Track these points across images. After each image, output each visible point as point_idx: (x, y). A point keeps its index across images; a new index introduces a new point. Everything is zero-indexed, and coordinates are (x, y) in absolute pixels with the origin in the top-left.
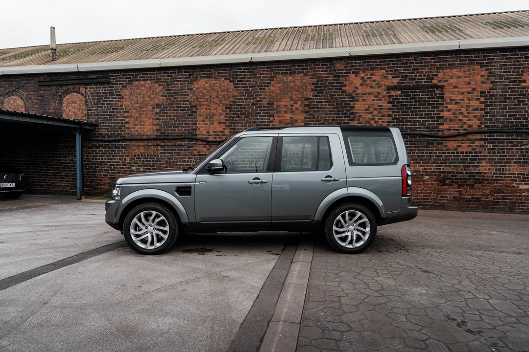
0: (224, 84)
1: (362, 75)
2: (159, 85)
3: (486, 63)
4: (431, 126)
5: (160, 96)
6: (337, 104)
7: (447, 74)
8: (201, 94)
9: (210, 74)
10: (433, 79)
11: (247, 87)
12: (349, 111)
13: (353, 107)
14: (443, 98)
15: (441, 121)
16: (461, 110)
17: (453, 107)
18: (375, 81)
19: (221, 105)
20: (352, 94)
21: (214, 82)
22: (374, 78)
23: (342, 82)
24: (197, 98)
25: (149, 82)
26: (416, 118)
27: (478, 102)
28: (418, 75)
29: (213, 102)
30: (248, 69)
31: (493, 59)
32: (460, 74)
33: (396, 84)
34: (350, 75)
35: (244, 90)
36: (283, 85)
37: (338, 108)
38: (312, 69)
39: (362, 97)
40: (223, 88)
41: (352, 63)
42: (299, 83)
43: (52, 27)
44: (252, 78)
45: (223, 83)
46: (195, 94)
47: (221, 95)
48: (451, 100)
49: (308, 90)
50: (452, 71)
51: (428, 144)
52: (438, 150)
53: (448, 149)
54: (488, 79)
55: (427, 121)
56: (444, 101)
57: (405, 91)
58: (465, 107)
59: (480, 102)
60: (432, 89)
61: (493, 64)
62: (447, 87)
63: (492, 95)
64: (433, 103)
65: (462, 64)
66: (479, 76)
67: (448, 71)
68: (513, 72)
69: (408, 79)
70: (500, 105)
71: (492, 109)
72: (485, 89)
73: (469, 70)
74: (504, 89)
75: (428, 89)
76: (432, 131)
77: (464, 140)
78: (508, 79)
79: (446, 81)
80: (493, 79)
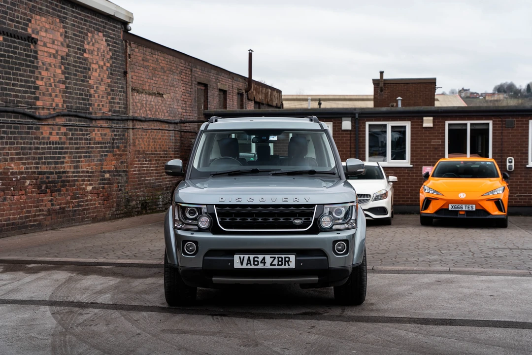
3: (62, 17)
4: (30, 101)
7: (38, 22)
14: (36, 58)
15: (37, 94)
16: (50, 79)
17: (44, 73)
26: (17, 85)
27: (59, 71)
28: (16, 14)
31: (66, 14)
32: (48, 26)
48: (43, 64)
50: (41, 18)
51: (29, 128)
52: (36, 138)
53: (43, 138)
54: (65, 41)
55: (26, 92)
56: (38, 63)
57: (7, 37)
58: (52, 76)
59: (62, 71)
60: (29, 42)
61: (67, 21)
62: (39, 42)
63: (68, 64)
64: (29, 64)
65: (48, 12)
66: (59, 34)
67: (38, 17)
68: (79, 36)
69: (7, 19)
70: (74, 78)
71: (69, 83)
72: (64, 54)
73: (53, 22)
74: (74, 57)
75: (25, 41)
76: (31, 108)
77: (53, 125)
78: (76, 44)
79: (37, 33)
80: (68, 42)
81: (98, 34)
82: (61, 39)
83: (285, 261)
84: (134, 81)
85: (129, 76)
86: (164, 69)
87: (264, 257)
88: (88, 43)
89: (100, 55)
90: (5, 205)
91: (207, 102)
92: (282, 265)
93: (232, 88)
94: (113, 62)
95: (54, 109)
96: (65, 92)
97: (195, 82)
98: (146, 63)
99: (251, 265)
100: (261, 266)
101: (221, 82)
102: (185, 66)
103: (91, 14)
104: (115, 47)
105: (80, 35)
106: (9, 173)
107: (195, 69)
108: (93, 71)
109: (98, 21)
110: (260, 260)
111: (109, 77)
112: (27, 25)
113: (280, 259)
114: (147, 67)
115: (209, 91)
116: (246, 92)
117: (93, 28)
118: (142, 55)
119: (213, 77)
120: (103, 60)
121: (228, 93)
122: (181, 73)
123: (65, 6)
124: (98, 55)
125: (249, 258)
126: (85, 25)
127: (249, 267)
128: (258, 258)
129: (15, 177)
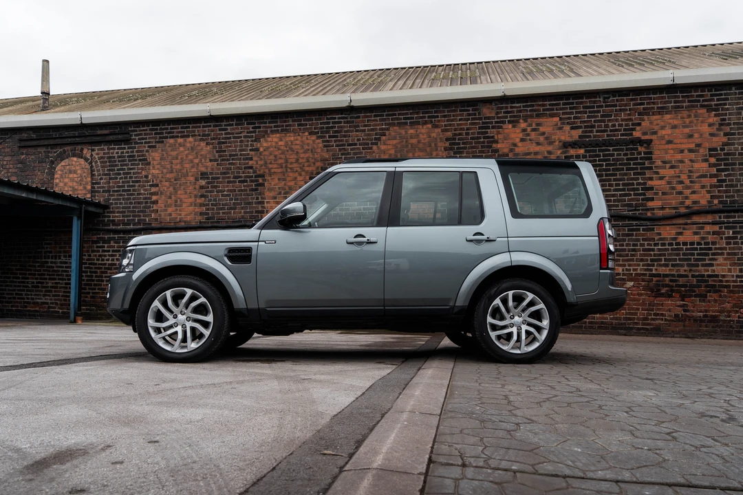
0: (308, 141)
1: (523, 125)
2: (207, 144)
3: (715, 105)
4: (634, 203)
5: (208, 160)
7: (655, 122)
8: (272, 157)
9: (287, 126)
10: (634, 129)
11: (344, 145)
14: (650, 158)
15: (649, 194)
16: (679, 177)
17: (667, 172)
18: (543, 134)
19: (303, 173)
20: (508, 155)
21: (292, 139)
22: (542, 129)
24: (266, 163)
25: (191, 139)
27: (705, 165)
28: (610, 124)
29: (291, 169)
30: (346, 118)
31: (727, 99)
32: (676, 122)
33: (577, 138)
34: (504, 126)
35: (340, 150)
36: (400, 142)
38: (445, 116)
40: (306, 147)
41: (507, 108)
42: (425, 139)
43: (44, 61)
44: (352, 131)
45: (307, 139)
46: (262, 157)
47: (303, 158)
48: (664, 162)
49: (439, 149)
50: (662, 117)
52: (645, 240)
53: (662, 239)
54: (720, 130)
55: (626, 195)
56: (652, 163)
57: (592, 149)
58: (686, 172)
59: (709, 164)
60: (634, 145)
61: (726, 107)
62: (655, 142)
63: (728, 154)
64: (635, 166)
65: (678, 107)
66: (705, 125)
67: (656, 117)
69: (595, 131)
71: (729, 175)
72: (717, 145)
73: (690, 115)
75: (627, 146)
76: (636, 210)
77: (687, 224)
79: (654, 133)
80: (728, 130)
82: (710, 130)
96: (714, 187)
123: (723, 92)
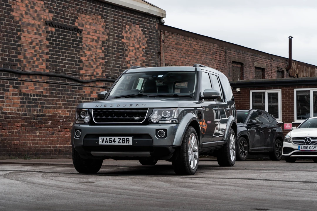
3: (104, 15)
4: (75, 70)
6: (6, 32)
7: (83, 19)
12: (16, 42)
13: (19, 38)
14: (81, 42)
15: (81, 65)
16: (92, 56)
17: (87, 52)
18: (36, 11)
20: (18, 23)
22: (36, 8)
23: (10, 6)
26: (65, 60)
27: (100, 51)
28: (66, 14)
31: (107, 13)
32: (91, 21)
33: (51, 19)
37: (7, 36)
39: (27, 27)
48: (87, 46)
50: (86, 16)
51: (74, 88)
52: (79, 95)
53: (85, 95)
54: (106, 31)
55: (72, 64)
56: (82, 45)
57: (58, 29)
58: (94, 54)
59: (102, 51)
60: (75, 32)
61: (108, 17)
62: (83, 32)
63: (108, 46)
64: (75, 46)
65: (91, 12)
66: (101, 26)
67: (84, 15)
68: (118, 28)
69: (59, 17)
70: (112, 56)
71: (108, 59)
72: (104, 40)
73: (95, 18)
74: (114, 42)
75: (73, 31)
76: (76, 75)
77: (94, 87)
78: (115, 33)
79: (83, 26)
80: (108, 32)
81: (135, 26)
82: (102, 30)
83: (127, 141)
84: (167, 59)
85: (163, 55)
86: (197, 51)
87: (115, 138)
88: (126, 32)
89: (136, 40)
90: (53, 137)
91: (243, 77)
92: (124, 143)
93: (271, 67)
94: (148, 46)
95: (95, 76)
96: (104, 65)
97: (229, 61)
98: (179, 46)
99: (108, 143)
100: (113, 143)
101: (258, 62)
102: (218, 49)
103: (129, 13)
104: (150, 35)
105: (119, 26)
106: (57, 117)
107: (230, 51)
108: (129, 51)
109: (136, 17)
110: (112, 140)
111: (143, 56)
112: (75, 21)
113: (124, 140)
114: (181, 49)
115: (244, 68)
116: (287, 70)
117: (131, 22)
118: (176, 41)
119: (250, 58)
120: (139, 44)
121: (265, 70)
122: (214, 53)
123: (107, 8)
124: (134, 40)
125: (107, 138)
126: (123, 20)
127: (107, 144)
128: (111, 138)
129: (62, 120)
